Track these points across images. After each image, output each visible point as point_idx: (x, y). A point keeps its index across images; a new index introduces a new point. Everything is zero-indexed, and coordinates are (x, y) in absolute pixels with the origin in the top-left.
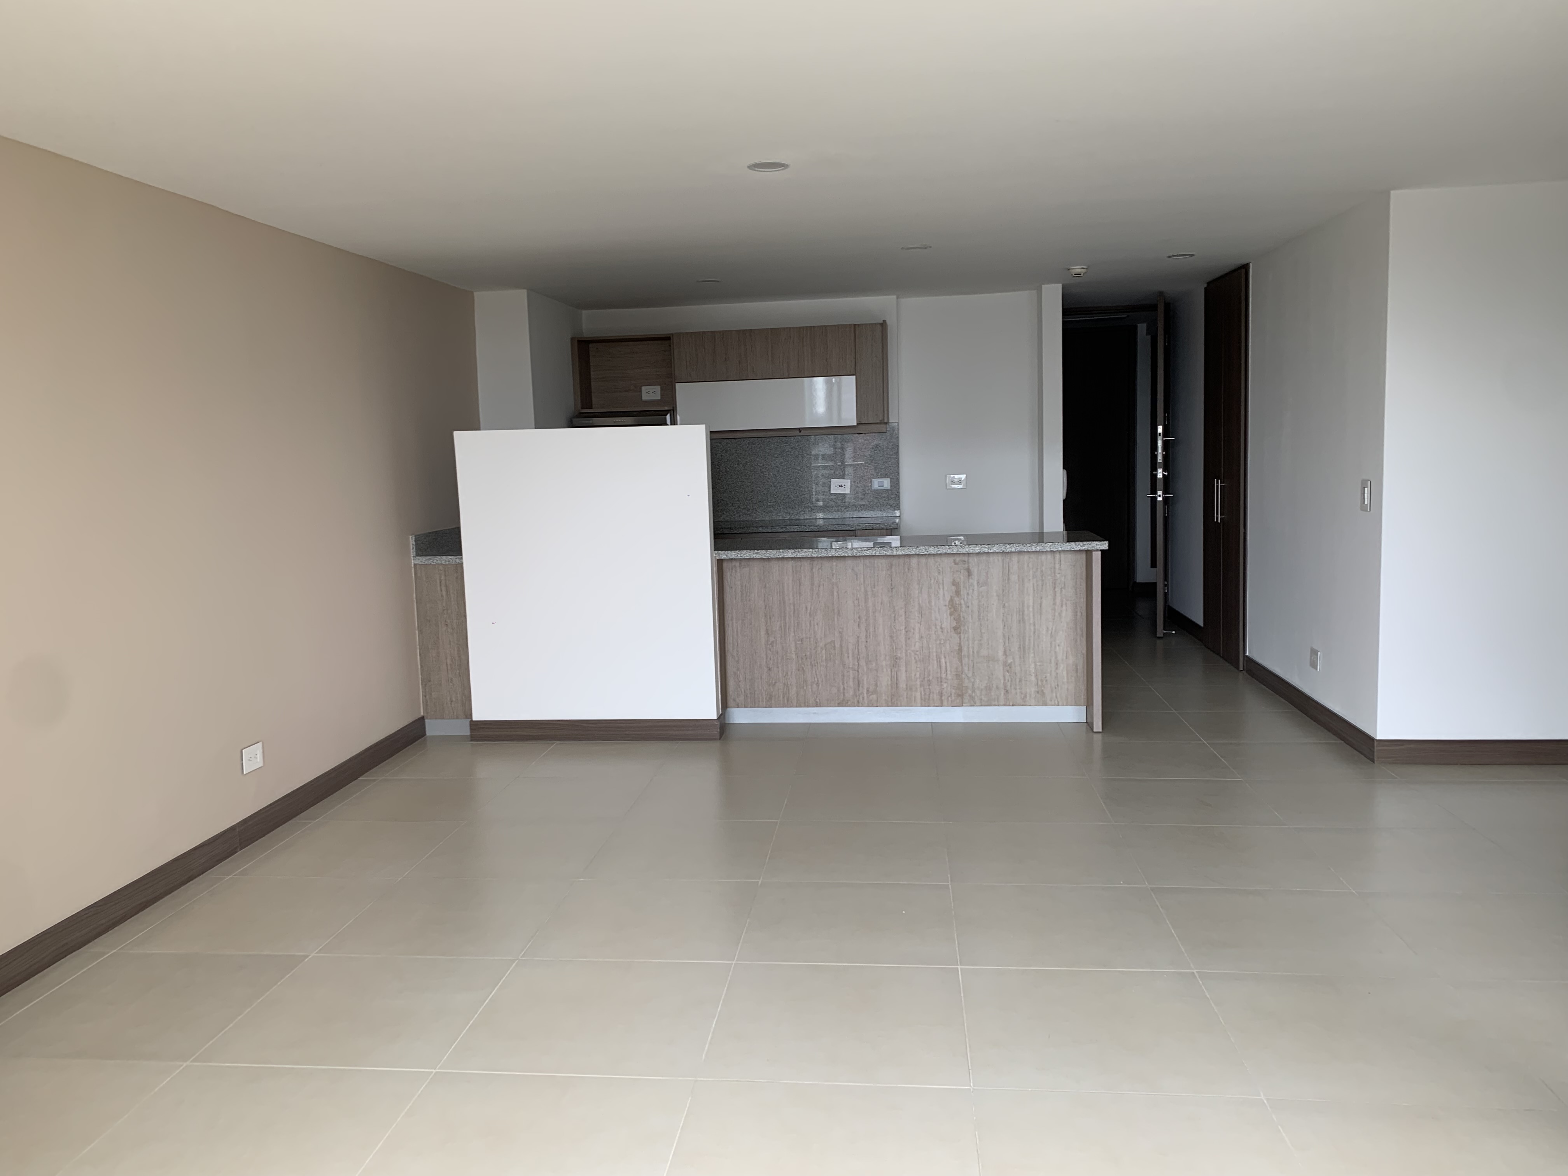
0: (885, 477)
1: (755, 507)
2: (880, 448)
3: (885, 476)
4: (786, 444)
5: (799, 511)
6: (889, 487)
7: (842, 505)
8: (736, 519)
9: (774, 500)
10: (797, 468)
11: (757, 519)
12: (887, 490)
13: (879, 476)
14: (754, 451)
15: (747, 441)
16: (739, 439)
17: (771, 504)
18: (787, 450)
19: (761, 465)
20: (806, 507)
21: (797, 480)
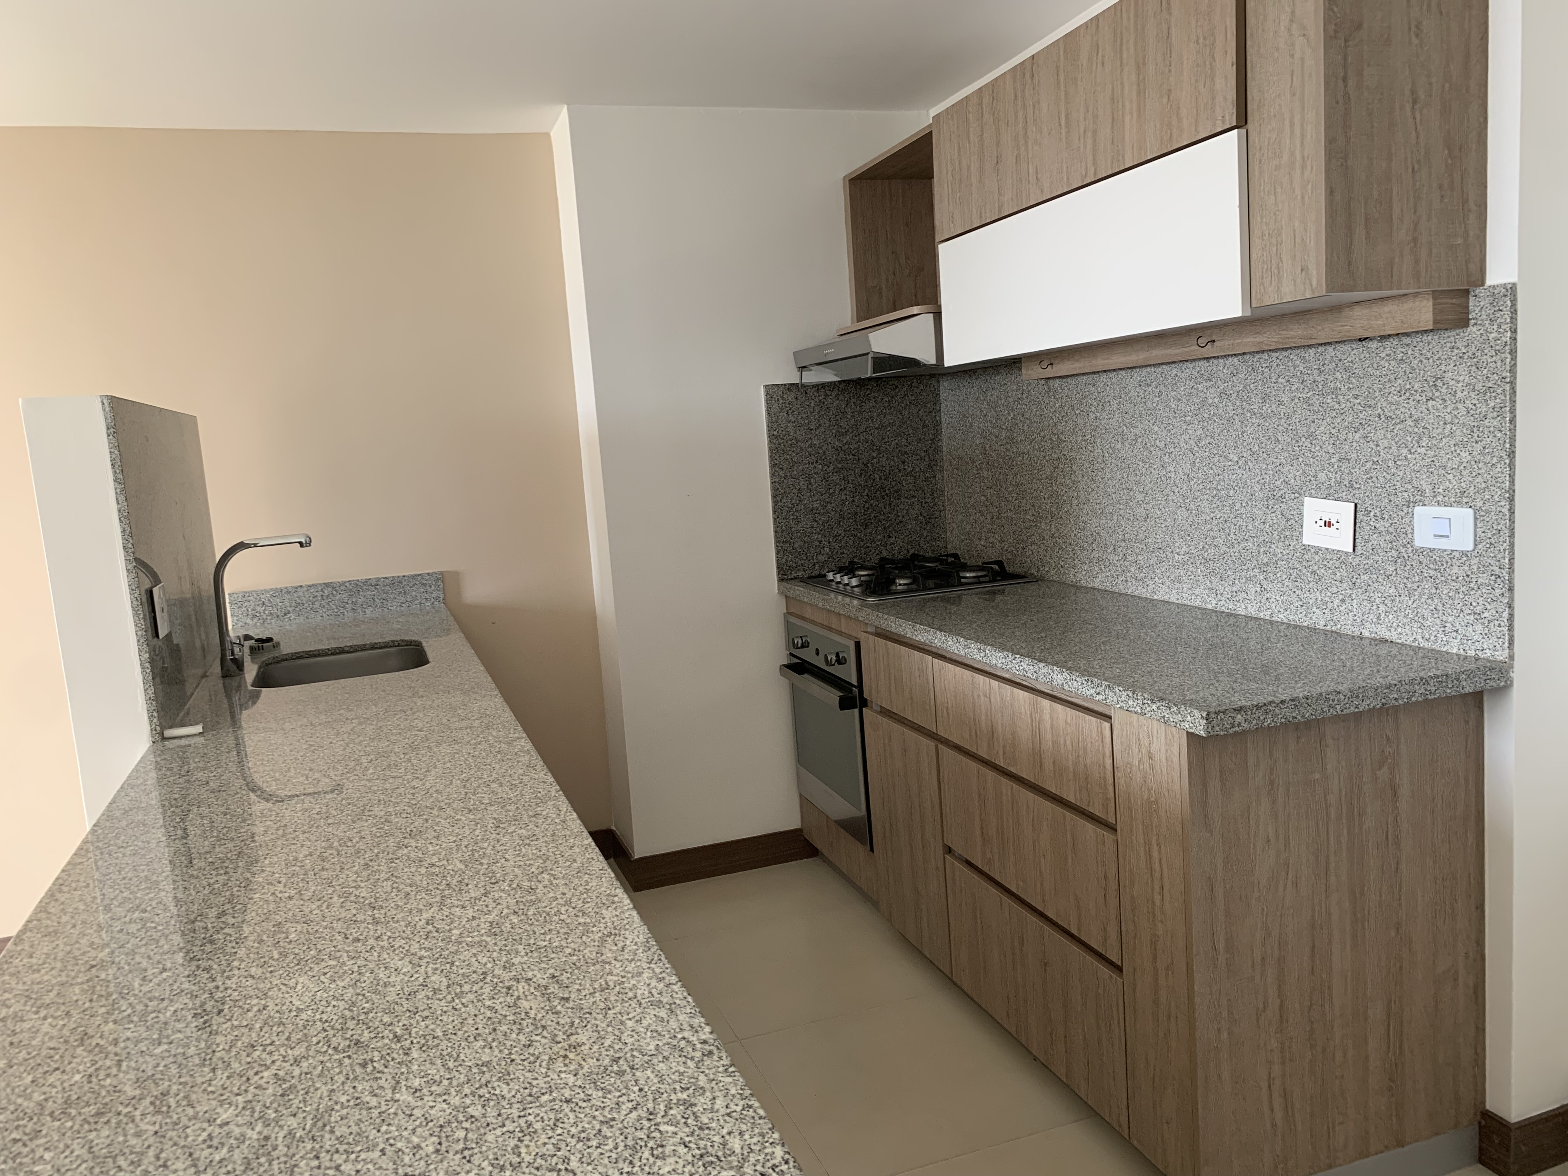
0: (1459, 503)
1: (1152, 562)
2: (1444, 390)
3: (1460, 499)
4: (1209, 384)
5: (1234, 589)
6: (1468, 545)
7: (1335, 590)
8: (1121, 587)
9: (1185, 549)
10: (1231, 456)
11: (1155, 597)
12: (1464, 553)
13: (1440, 498)
14: (1149, 405)
15: (1138, 375)
16: (1123, 373)
17: (1180, 557)
18: (1210, 401)
19: (1162, 445)
20: (1249, 579)
21: (1232, 492)
